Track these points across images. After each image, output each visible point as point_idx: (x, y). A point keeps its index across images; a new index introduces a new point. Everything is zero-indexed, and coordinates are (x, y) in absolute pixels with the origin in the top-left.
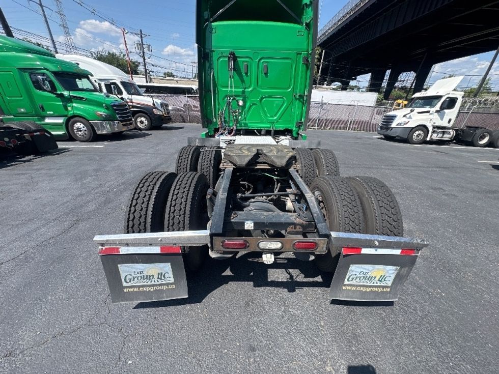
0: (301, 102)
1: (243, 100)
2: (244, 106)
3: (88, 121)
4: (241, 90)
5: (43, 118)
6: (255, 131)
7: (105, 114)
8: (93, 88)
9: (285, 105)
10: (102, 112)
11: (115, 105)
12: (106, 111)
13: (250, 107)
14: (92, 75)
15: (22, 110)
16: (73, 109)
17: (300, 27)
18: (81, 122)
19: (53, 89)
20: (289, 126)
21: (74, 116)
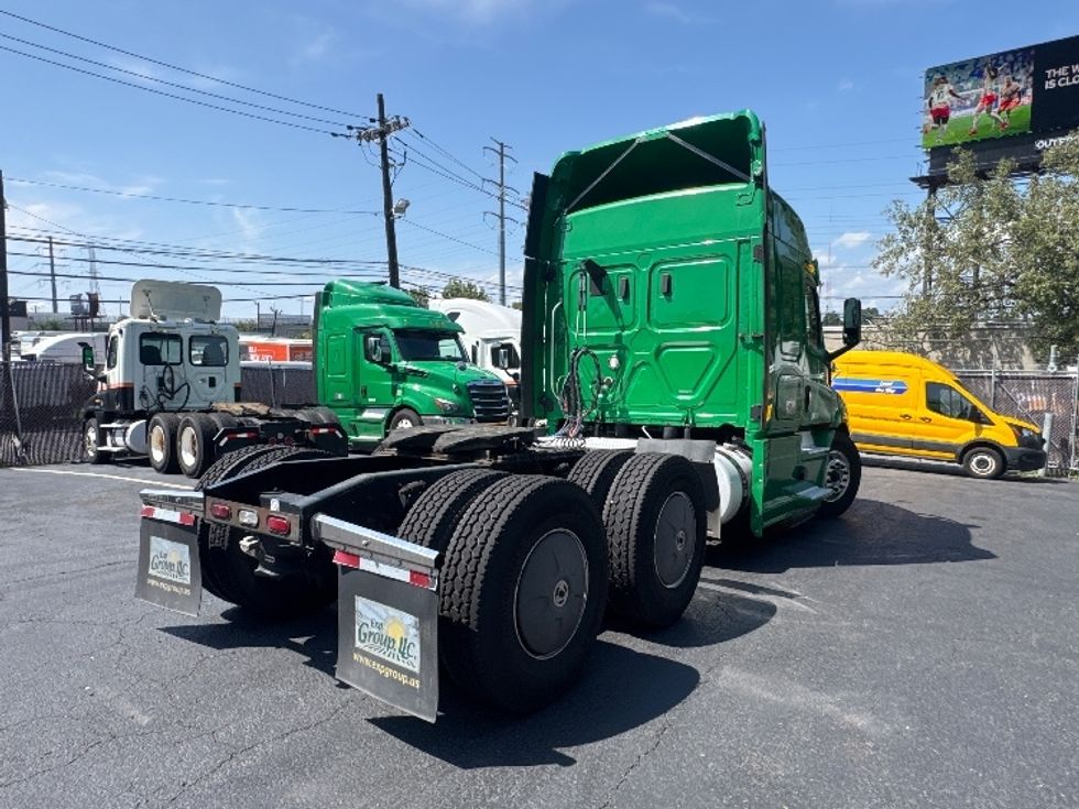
0: (761, 352)
1: (619, 357)
2: (619, 370)
3: (420, 415)
4: (614, 334)
5: (362, 409)
6: (643, 428)
7: (450, 403)
8: (459, 355)
9: (717, 362)
10: (446, 398)
11: (475, 387)
12: (455, 397)
13: (634, 370)
14: (464, 333)
15: (340, 396)
16: (403, 393)
17: (744, 186)
18: (408, 418)
19: (385, 359)
20: (733, 418)
21: (403, 406)
